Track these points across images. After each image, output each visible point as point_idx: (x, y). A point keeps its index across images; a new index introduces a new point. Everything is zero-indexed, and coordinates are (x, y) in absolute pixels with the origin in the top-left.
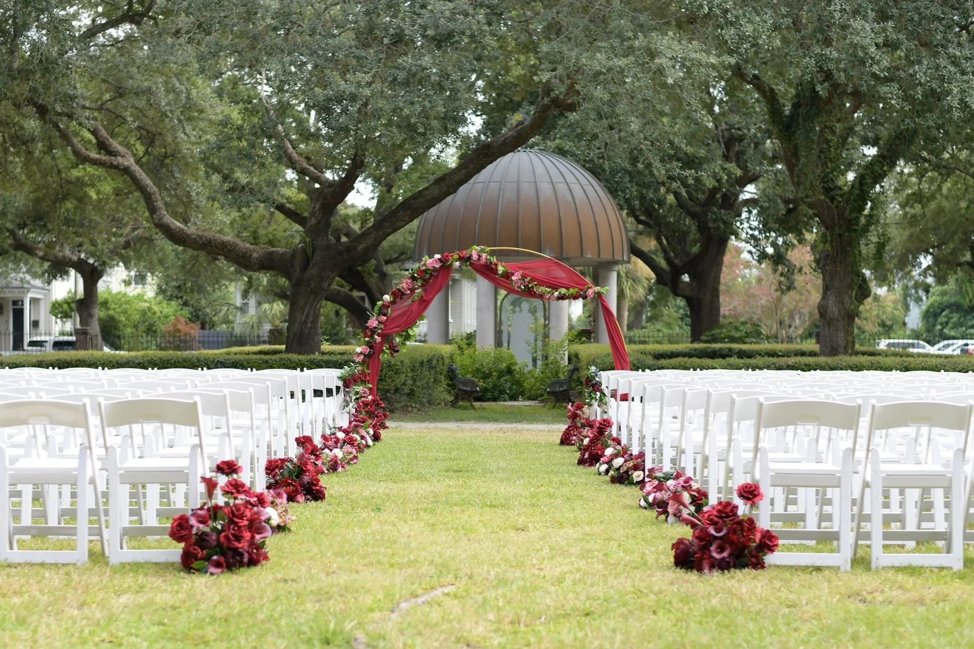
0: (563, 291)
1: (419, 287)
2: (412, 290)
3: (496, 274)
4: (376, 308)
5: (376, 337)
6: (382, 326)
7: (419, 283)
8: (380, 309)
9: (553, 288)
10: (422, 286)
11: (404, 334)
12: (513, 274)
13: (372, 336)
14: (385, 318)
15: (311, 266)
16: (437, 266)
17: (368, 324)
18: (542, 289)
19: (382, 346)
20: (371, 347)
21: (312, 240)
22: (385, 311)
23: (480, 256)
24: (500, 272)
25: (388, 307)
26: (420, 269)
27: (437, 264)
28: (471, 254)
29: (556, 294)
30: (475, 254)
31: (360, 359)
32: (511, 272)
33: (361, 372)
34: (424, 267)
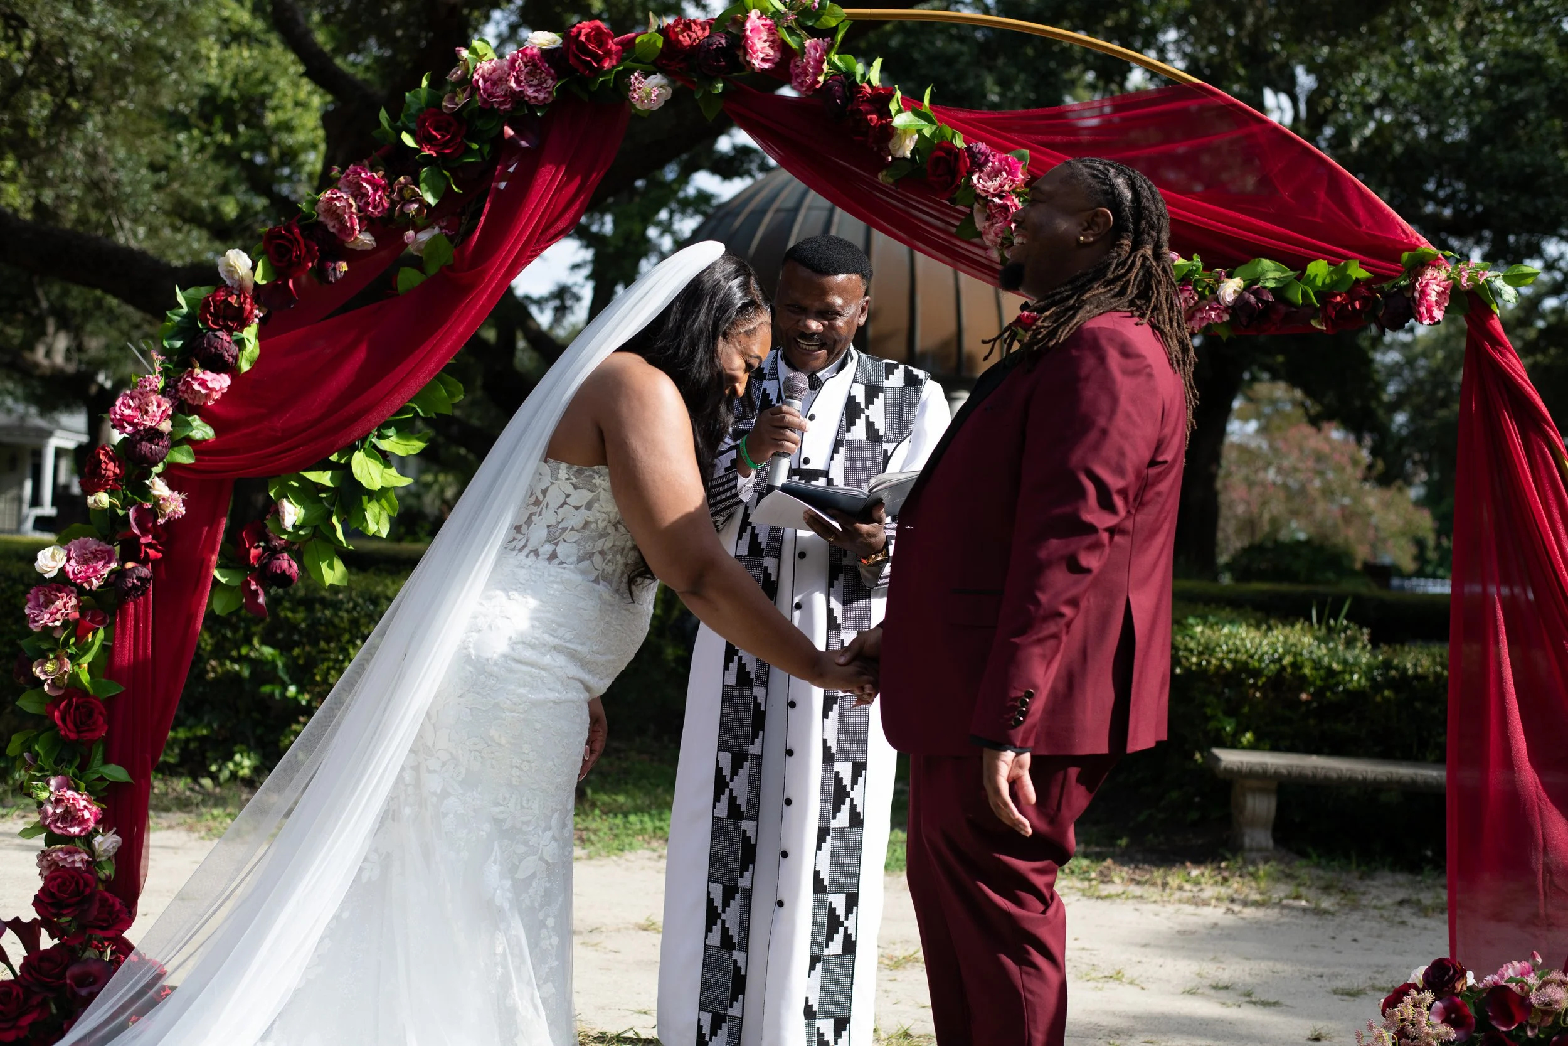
0: (1271, 274)
1: (432, 213)
5: (160, 488)
6: (204, 431)
7: (432, 187)
8: (192, 330)
10: (449, 210)
12: (978, 162)
13: (135, 486)
14: (218, 383)
16: (540, 91)
17: (110, 413)
19: (199, 551)
22: (221, 341)
23: (787, 52)
24: (903, 147)
25: (242, 318)
26: (439, 106)
27: (540, 84)
28: (737, 36)
29: (1230, 288)
30: (765, 38)
31: (58, 616)
32: (969, 149)
33: (61, 692)
34: (462, 99)
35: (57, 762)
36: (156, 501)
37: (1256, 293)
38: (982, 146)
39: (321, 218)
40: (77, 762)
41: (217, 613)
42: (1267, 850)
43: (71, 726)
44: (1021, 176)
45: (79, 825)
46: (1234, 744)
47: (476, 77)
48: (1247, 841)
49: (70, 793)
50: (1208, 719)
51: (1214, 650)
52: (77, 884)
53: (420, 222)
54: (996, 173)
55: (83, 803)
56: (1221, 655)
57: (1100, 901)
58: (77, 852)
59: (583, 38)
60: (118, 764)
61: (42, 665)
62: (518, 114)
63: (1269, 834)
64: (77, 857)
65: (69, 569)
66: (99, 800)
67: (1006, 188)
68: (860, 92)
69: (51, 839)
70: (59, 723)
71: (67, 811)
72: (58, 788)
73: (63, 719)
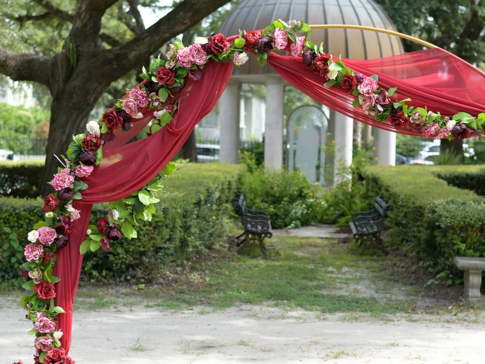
0: (466, 118)
1: (163, 105)
2: (148, 112)
3: (325, 80)
4: (71, 150)
5: (70, 208)
6: (84, 186)
7: (163, 96)
8: (79, 151)
9: (444, 113)
10: (169, 103)
11: (129, 202)
12: (360, 81)
13: (62, 208)
14: (89, 170)
15: (74, 76)
16: (201, 60)
17: (52, 183)
18: (422, 112)
19: (84, 230)
20: (60, 230)
21: (77, 47)
22: (90, 155)
23: (290, 42)
24: (333, 76)
25: (97, 146)
26: (164, 66)
27: (201, 57)
28: (272, 37)
29: (451, 124)
30: (281, 37)
31: (37, 256)
32: (356, 76)
33: (39, 282)
34: (172, 64)
35: (39, 307)
36: (70, 213)
37: (460, 125)
38: (361, 75)
39: (123, 109)
40: (46, 307)
41: (92, 251)
42: (478, 297)
43: (43, 294)
44: (375, 87)
45: (49, 329)
46: (464, 255)
47: (178, 56)
48: (470, 294)
49: (45, 318)
50: (454, 244)
51: (456, 217)
52: (59, 355)
53: (159, 108)
54: (367, 85)
55: (50, 322)
56: (458, 219)
57: (412, 323)
58: (49, 339)
59: (216, 41)
60: (60, 306)
61: (32, 273)
62: (193, 69)
63: (479, 291)
64: (49, 341)
65: (40, 239)
66: (55, 320)
67: (370, 91)
68: (317, 57)
69: (39, 335)
70: (39, 293)
71: (44, 325)
72: (40, 317)
73: (41, 292)
